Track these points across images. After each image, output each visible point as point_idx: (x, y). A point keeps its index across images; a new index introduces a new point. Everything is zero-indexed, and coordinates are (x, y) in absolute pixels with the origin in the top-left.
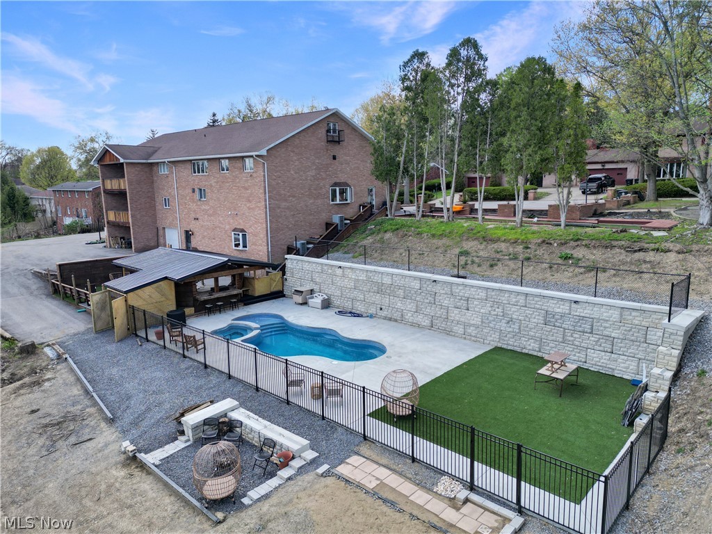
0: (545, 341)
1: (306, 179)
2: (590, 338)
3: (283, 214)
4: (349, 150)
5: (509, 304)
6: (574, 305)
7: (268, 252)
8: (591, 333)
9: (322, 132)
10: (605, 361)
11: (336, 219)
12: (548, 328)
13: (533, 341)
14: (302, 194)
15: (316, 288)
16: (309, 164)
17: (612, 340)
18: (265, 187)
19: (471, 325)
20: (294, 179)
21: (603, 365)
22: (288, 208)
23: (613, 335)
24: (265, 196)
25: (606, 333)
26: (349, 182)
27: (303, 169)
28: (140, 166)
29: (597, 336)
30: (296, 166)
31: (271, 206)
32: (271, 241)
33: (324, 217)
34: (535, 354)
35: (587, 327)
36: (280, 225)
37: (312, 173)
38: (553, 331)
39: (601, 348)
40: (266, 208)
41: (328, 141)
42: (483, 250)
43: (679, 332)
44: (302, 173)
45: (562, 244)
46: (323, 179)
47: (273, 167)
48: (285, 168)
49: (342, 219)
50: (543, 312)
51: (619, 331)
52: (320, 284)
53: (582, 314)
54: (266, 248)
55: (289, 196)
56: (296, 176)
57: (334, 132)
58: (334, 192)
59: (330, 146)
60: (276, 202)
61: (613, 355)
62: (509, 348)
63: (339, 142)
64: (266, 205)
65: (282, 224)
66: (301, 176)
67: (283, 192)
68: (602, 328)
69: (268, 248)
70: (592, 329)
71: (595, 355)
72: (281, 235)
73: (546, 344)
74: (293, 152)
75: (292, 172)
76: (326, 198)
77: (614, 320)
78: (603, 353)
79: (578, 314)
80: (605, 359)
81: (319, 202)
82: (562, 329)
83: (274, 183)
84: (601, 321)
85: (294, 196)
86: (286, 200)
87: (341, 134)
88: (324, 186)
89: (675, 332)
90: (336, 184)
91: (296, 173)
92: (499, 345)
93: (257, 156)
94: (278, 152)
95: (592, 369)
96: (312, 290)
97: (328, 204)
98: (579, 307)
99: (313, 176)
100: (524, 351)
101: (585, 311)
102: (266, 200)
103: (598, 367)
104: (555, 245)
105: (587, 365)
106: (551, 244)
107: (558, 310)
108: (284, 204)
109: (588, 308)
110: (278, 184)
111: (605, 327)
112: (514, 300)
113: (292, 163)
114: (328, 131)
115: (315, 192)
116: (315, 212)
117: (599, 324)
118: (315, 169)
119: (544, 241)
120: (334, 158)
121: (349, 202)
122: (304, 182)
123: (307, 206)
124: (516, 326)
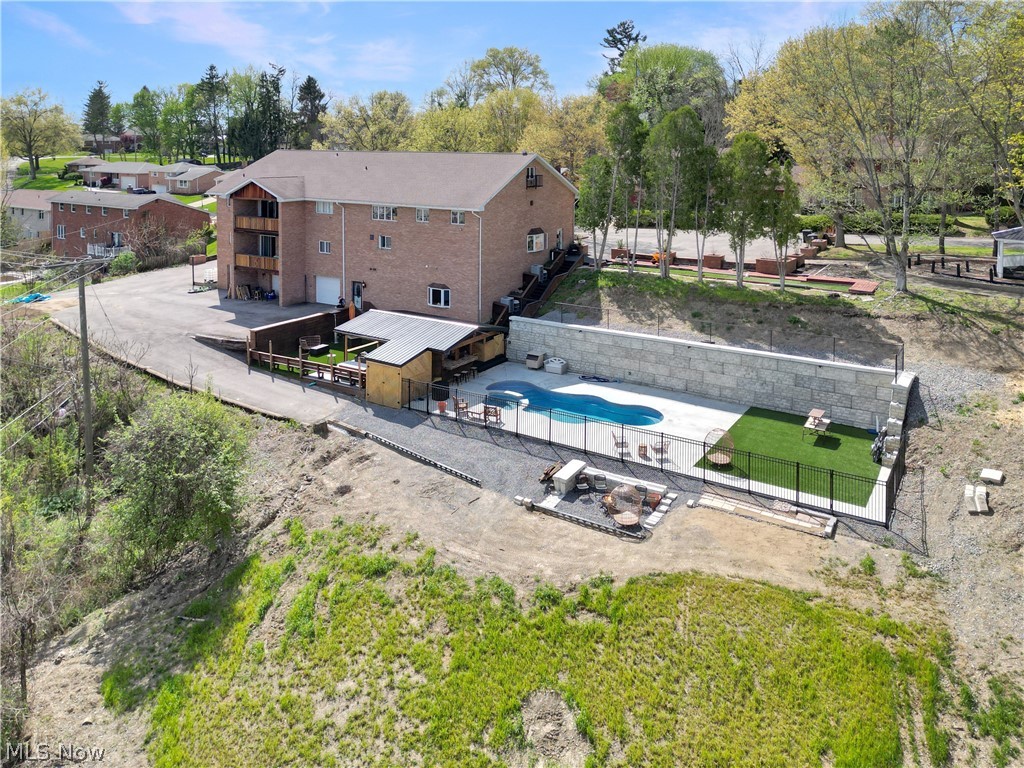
1: (510, 230)
2: (833, 397)
3: (491, 268)
4: (543, 193)
5: (762, 368)
6: (819, 370)
8: (834, 392)
9: (523, 179)
10: (846, 416)
11: (536, 270)
12: (798, 389)
13: (785, 401)
14: (506, 245)
15: (549, 352)
16: (512, 213)
17: (850, 398)
19: (726, 388)
20: (500, 230)
21: (844, 418)
22: (495, 262)
23: (851, 393)
24: (478, 252)
25: (846, 392)
26: (543, 227)
27: (507, 219)
30: (502, 217)
33: (521, 267)
34: (787, 411)
35: (830, 387)
36: (488, 281)
37: (514, 222)
38: (803, 391)
39: (843, 405)
40: (479, 264)
41: (527, 187)
43: (903, 392)
44: (506, 224)
45: (787, 308)
46: (522, 227)
47: (486, 221)
48: (494, 221)
50: (793, 375)
51: (855, 391)
52: (555, 348)
53: (825, 377)
55: (496, 249)
56: (502, 227)
57: (532, 177)
59: (529, 192)
60: (486, 257)
61: (852, 410)
62: (764, 407)
64: (478, 261)
66: (506, 227)
68: (842, 388)
70: (834, 389)
71: (838, 411)
72: (488, 291)
73: (796, 403)
74: (501, 203)
75: (499, 224)
76: (524, 247)
78: (846, 409)
79: (822, 376)
80: (847, 414)
81: (519, 252)
82: (810, 390)
83: (485, 237)
84: (841, 382)
85: (500, 249)
86: (493, 254)
88: (523, 234)
90: (532, 231)
91: (502, 224)
93: (475, 212)
95: (836, 423)
96: (545, 355)
97: (525, 253)
98: (823, 370)
99: (515, 225)
100: (778, 410)
101: (828, 374)
102: (478, 256)
103: (841, 421)
104: (782, 308)
106: (777, 307)
107: (806, 374)
108: (492, 258)
109: (830, 371)
110: (488, 237)
111: (845, 388)
113: (499, 214)
114: (528, 176)
116: (515, 263)
117: (840, 385)
119: (770, 305)
120: (532, 203)
123: (509, 258)
124: (770, 388)
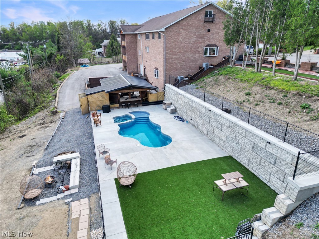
0: (251, 161)
1: (189, 43)
2: (273, 168)
3: (174, 62)
4: (219, 26)
5: (238, 133)
6: (268, 145)
7: (164, 80)
9: (202, 16)
10: (279, 186)
11: (204, 65)
12: (254, 154)
13: (246, 159)
14: (186, 51)
15: (174, 102)
16: (192, 35)
17: (285, 174)
18: (164, 48)
19: (222, 140)
20: (182, 43)
21: (277, 187)
22: (177, 59)
23: (286, 171)
24: (164, 53)
25: (282, 168)
26: (217, 44)
27: (188, 38)
28: (131, 35)
29: (277, 168)
30: (183, 36)
31: (167, 57)
32: (166, 75)
33: (199, 63)
34: (246, 166)
35: (273, 161)
36: (172, 67)
37: (194, 40)
38: (256, 156)
39: (278, 177)
40: (164, 59)
41: (205, 21)
42: (260, 93)
43: (295, 189)
44: (186, 40)
45: (309, 97)
46: (200, 43)
47: (170, 37)
48: (176, 38)
49: (207, 65)
50: (252, 143)
51: (289, 170)
53: (271, 152)
54: (163, 78)
55: (178, 53)
56: (183, 41)
57: (210, 16)
58: (206, 50)
59: (206, 24)
60: (170, 55)
61: (283, 183)
62: (236, 158)
63: (212, 22)
64: (164, 57)
65: (173, 67)
66: (186, 42)
67: (174, 50)
68: (280, 164)
69: (164, 79)
70: (275, 162)
71: (274, 180)
72: (172, 72)
73: (251, 163)
74: (182, 28)
75: (181, 40)
76: (201, 53)
77: (288, 162)
78: (279, 180)
79: (269, 150)
80: (279, 184)
81: (197, 55)
82: (260, 157)
83: (169, 46)
84: (281, 160)
85: (181, 53)
86: (176, 55)
87: (214, 17)
88: (201, 47)
89: (293, 188)
90: (208, 46)
91: (183, 40)
92: (232, 155)
93: (160, 32)
94: (173, 29)
95: (271, 187)
96: (171, 103)
97: (202, 57)
98: (270, 146)
99: (194, 41)
100: (241, 163)
101: (273, 150)
102: (164, 54)
103: (275, 188)
104: (304, 97)
105: (269, 184)
106: (302, 96)
107: (260, 145)
108: (174, 57)
109: (275, 148)
110: (172, 46)
111: (282, 165)
112: (241, 131)
113: (181, 34)
114: (206, 15)
115: (194, 50)
116: (193, 61)
117: (279, 161)
118: (195, 38)
119: (298, 93)
120: (209, 31)
121: (215, 55)
122: (188, 45)
123: (188, 58)
124: (240, 147)
